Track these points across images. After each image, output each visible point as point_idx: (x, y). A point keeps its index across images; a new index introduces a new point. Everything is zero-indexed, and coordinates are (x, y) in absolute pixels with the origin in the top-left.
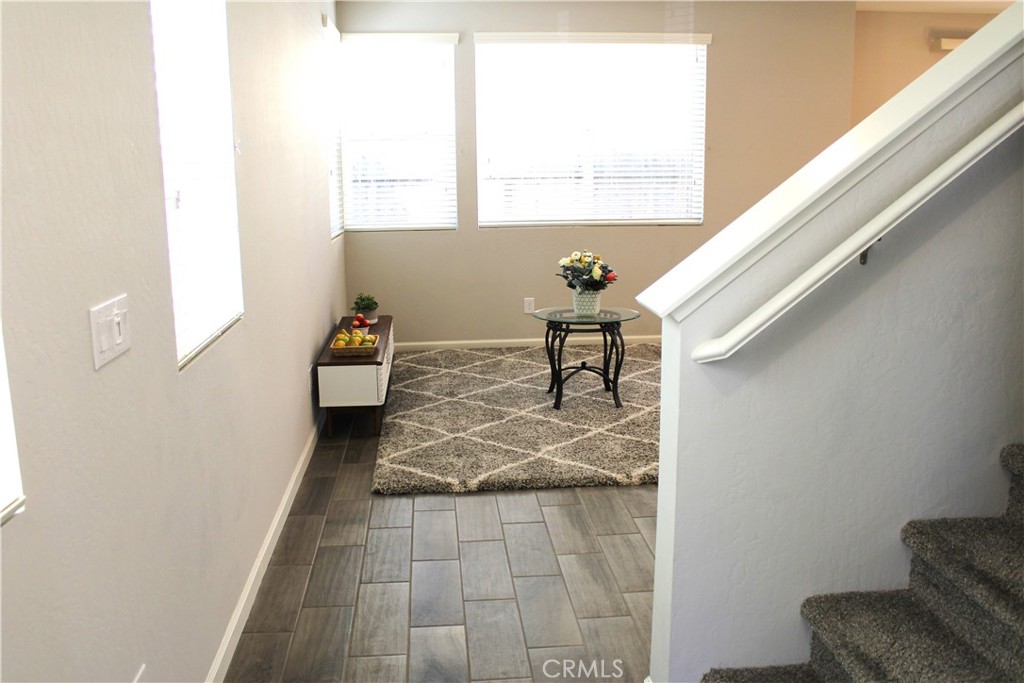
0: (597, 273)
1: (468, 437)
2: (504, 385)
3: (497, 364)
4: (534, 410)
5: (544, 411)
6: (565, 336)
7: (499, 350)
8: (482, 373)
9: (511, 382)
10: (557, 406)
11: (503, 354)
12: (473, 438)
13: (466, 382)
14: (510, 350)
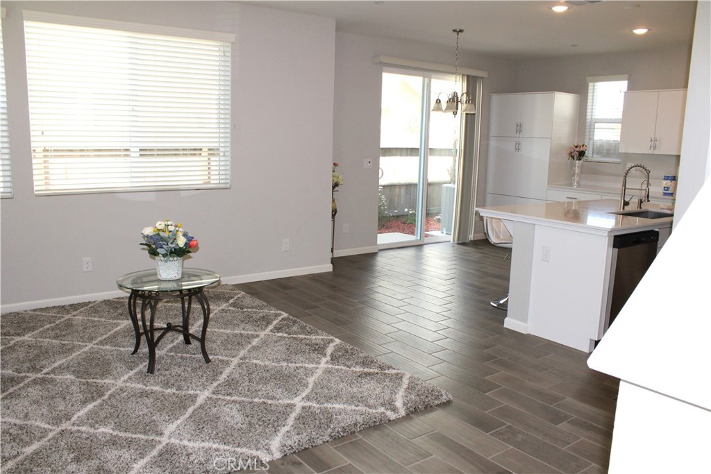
0: (181, 242)
1: (75, 428)
2: (84, 350)
3: (69, 324)
4: (130, 378)
5: (141, 377)
6: (156, 303)
7: (63, 309)
8: (56, 337)
9: (90, 345)
10: (151, 370)
11: (68, 313)
12: (83, 428)
13: (45, 353)
14: (74, 307)
